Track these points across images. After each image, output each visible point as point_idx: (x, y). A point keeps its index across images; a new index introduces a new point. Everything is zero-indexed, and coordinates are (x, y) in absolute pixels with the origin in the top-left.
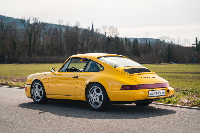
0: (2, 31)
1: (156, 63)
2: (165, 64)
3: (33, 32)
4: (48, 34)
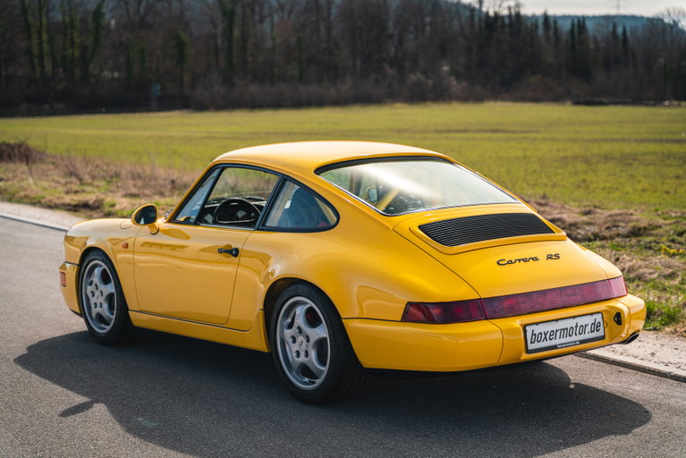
0: (140, 2)
1: (646, 102)
4: (287, 8)
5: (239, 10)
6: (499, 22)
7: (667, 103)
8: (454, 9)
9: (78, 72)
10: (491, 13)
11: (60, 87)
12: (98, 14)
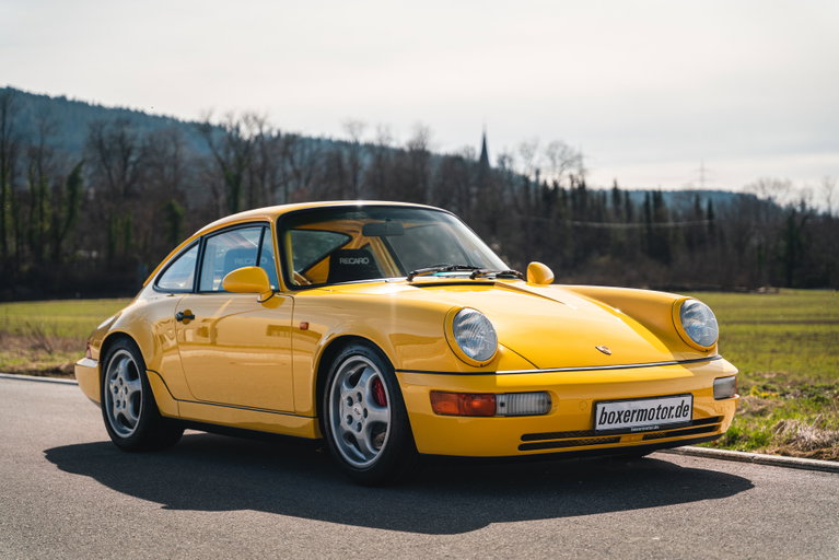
0: (125, 167)
1: (737, 288)
2: (772, 290)
3: (246, 171)
4: (304, 175)
5: (245, 177)
6: (560, 195)
7: (762, 289)
8: (506, 177)
9: (47, 248)
10: (550, 184)
11: (25, 268)
12: (74, 180)
